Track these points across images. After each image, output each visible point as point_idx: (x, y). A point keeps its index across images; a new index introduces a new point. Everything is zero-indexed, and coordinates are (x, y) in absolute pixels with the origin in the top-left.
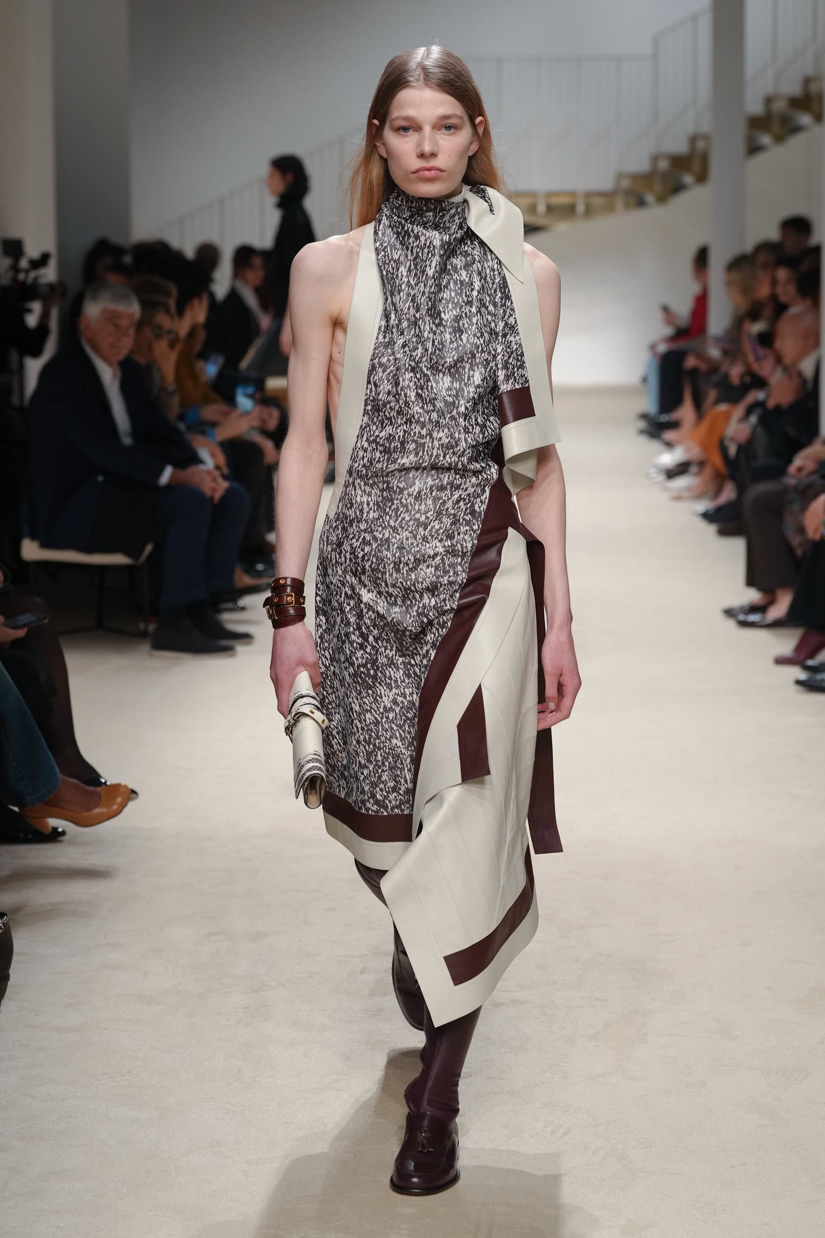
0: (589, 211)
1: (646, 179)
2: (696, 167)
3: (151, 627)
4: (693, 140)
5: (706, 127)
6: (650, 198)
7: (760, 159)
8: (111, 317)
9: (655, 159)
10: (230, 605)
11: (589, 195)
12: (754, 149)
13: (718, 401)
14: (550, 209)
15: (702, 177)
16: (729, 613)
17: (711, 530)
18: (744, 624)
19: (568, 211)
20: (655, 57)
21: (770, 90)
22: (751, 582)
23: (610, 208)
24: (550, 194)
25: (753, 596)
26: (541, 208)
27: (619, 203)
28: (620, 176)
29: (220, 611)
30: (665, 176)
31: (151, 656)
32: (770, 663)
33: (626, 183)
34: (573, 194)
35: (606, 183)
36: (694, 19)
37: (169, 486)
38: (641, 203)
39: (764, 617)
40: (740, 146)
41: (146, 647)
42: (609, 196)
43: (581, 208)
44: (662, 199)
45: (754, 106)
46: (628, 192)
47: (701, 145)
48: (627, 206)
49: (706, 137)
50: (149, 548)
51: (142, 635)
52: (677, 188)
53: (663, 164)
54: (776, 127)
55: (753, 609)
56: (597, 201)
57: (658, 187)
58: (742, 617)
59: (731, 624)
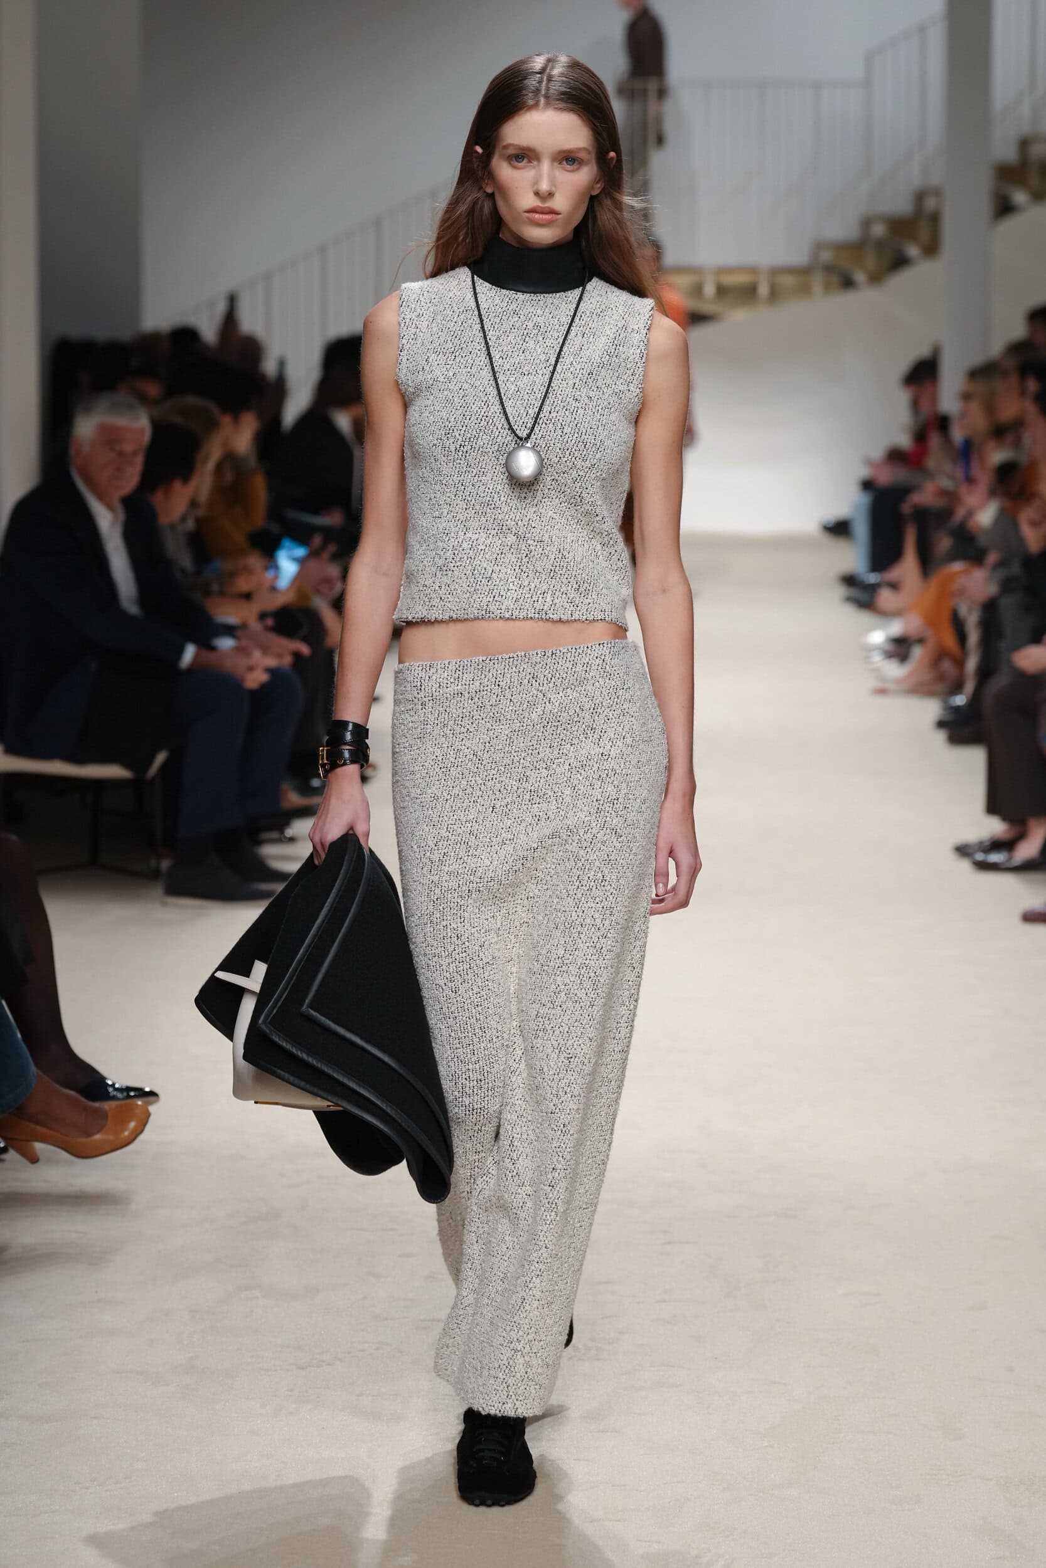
0: (774, 295)
1: (856, 248)
2: (924, 233)
3: (165, 864)
4: (920, 197)
5: (936, 179)
6: (860, 277)
7: (1011, 224)
8: (110, 437)
9: (867, 223)
10: (274, 835)
11: (775, 272)
12: (1004, 208)
13: (952, 557)
14: (722, 291)
15: (932, 249)
16: (963, 851)
17: (941, 736)
18: (983, 866)
19: (747, 294)
20: (867, 83)
21: (1026, 129)
22: (993, 807)
23: (805, 290)
24: (721, 271)
25: (996, 827)
26: (710, 290)
27: (817, 282)
28: (819, 246)
29: (260, 843)
30: (880, 244)
31: (164, 904)
32: (1016, 919)
33: (827, 256)
34: (753, 270)
35: (798, 256)
36: (922, 30)
37: (191, 670)
38: (848, 283)
39: (1010, 858)
40: (984, 204)
41: (158, 891)
42: (803, 272)
43: (763, 290)
44: (876, 278)
45: (1005, 151)
46: (829, 269)
47: (930, 203)
48: (828, 288)
49: (937, 192)
50: (161, 757)
51: (154, 875)
52: (900, 262)
53: (879, 230)
54: (1034, 180)
55: (996, 845)
56: (788, 281)
57: (871, 262)
58: (980, 857)
59: (965, 865)
